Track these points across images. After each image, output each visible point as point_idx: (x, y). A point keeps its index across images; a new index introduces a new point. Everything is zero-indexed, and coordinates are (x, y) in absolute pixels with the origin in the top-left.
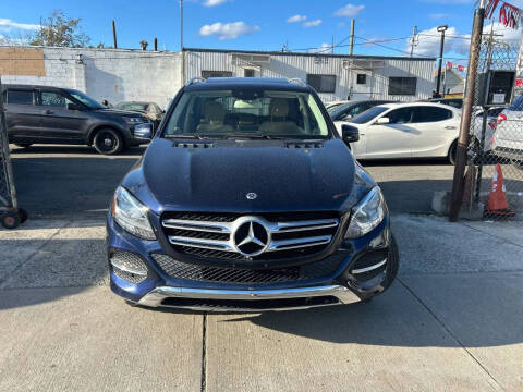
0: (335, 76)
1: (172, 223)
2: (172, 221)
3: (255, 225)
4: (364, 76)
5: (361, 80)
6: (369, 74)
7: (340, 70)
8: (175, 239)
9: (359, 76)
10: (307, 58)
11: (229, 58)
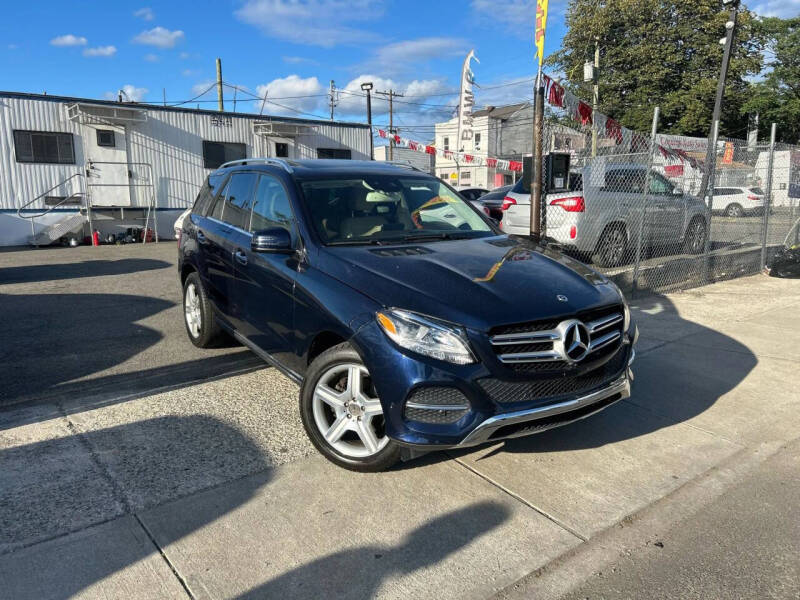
0: (244, 145)
1: (499, 339)
2: (497, 337)
3: (580, 326)
4: (285, 146)
5: (282, 150)
6: (291, 143)
7: (251, 137)
8: (504, 357)
9: (278, 145)
10: (200, 117)
11: (64, 110)
